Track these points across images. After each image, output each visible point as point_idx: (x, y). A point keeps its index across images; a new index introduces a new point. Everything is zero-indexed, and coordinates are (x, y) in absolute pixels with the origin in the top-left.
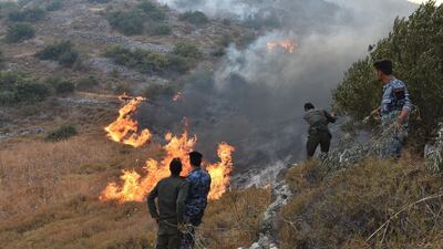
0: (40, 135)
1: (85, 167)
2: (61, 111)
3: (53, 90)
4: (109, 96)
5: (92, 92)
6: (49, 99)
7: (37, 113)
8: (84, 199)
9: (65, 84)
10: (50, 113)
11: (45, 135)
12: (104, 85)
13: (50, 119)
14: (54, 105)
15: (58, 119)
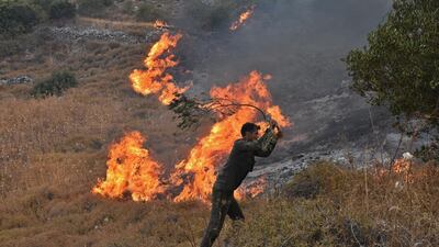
0: (23, 85)
1: (74, 140)
2: (55, 48)
3: (44, 15)
4: (128, 24)
5: (100, 17)
6: (38, 30)
7: (20, 51)
8: (50, 196)
9: (61, 6)
10: (39, 51)
11: (30, 87)
12: (121, 6)
13: (39, 60)
14: (44, 38)
15: (51, 60)
